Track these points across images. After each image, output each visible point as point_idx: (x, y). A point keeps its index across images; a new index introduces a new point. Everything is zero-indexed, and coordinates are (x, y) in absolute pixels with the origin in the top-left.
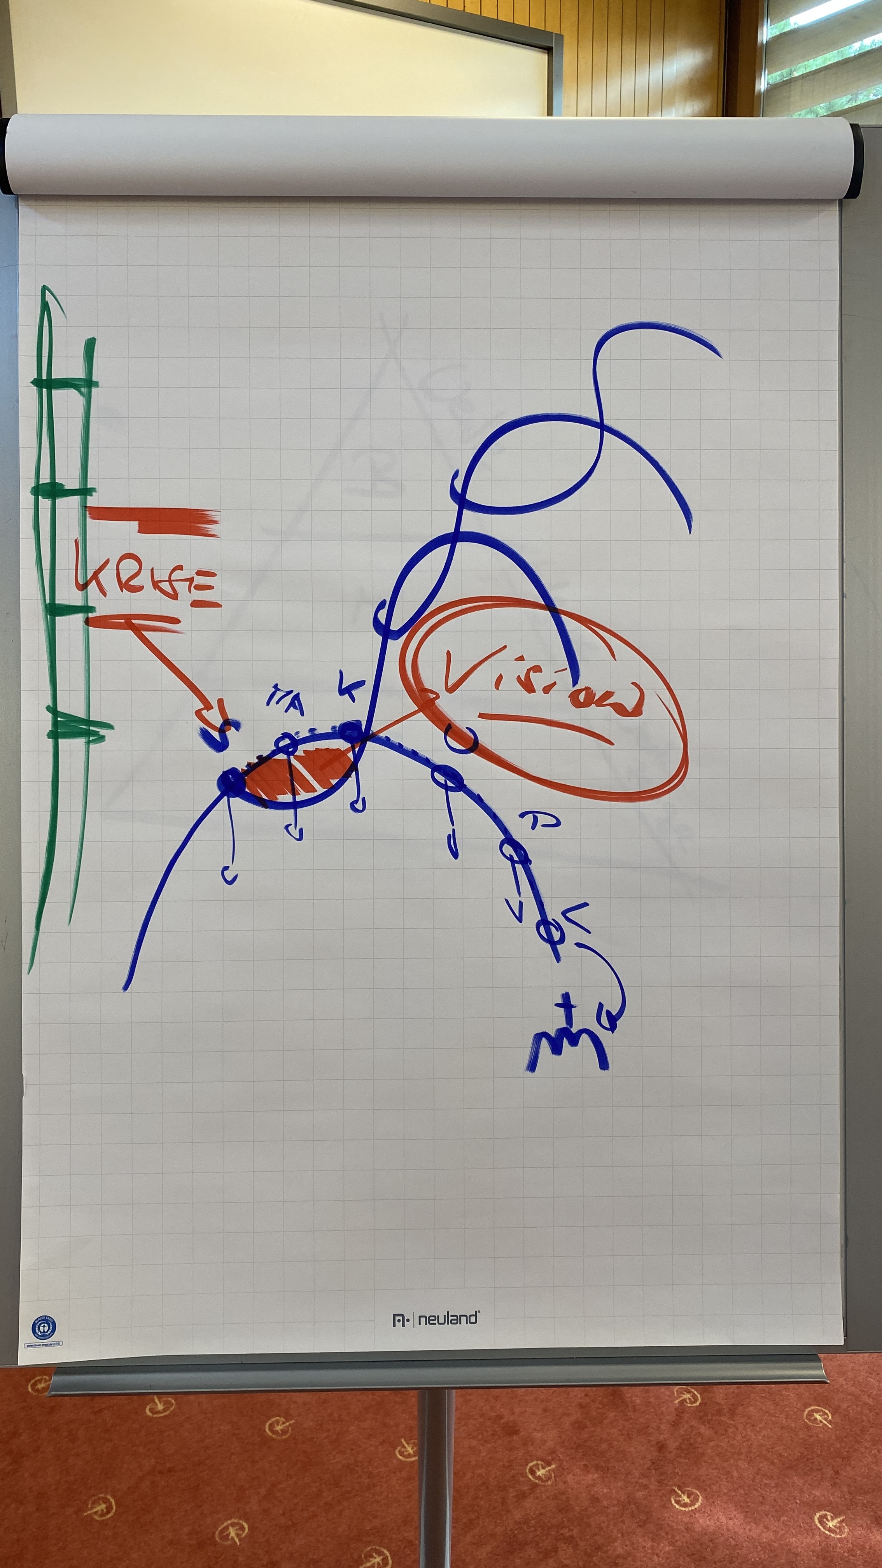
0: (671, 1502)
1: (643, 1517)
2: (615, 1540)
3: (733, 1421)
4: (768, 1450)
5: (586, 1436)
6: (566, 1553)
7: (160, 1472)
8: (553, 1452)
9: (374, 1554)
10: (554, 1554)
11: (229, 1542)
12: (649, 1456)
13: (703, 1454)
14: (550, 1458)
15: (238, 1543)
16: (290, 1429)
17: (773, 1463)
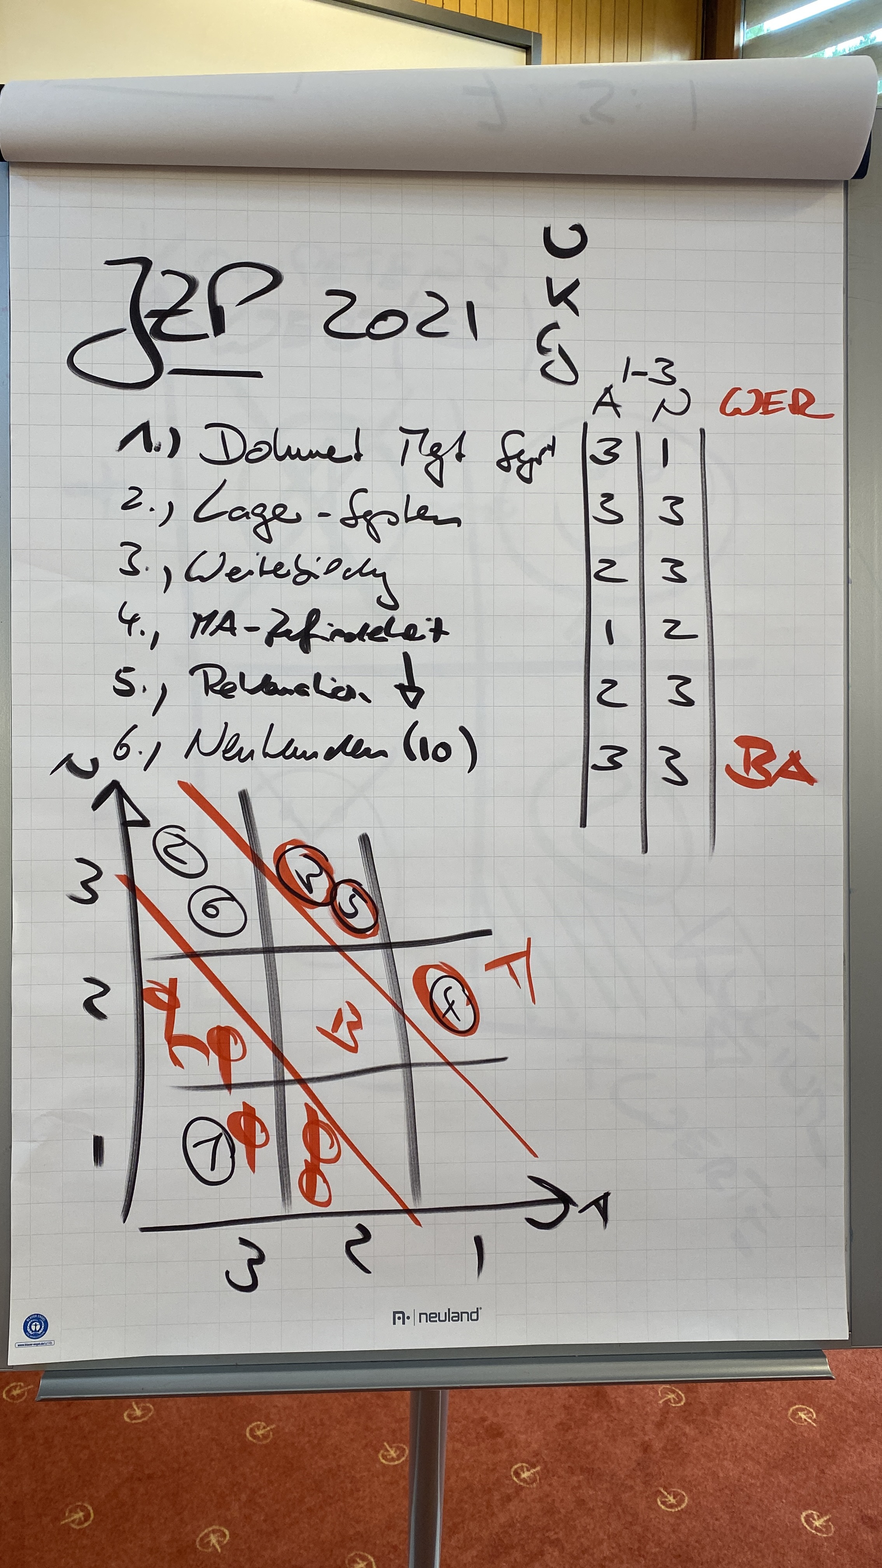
0: (656, 1502)
1: (630, 1519)
2: (601, 1542)
3: (718, 1420)
4: (753, 1449)
5: (570, 1437)
6: (552, 1554)
7: (140, 1480)
8: (536, 1454)
9: (358, 1560)
10: (540, 1557)
11: (210, 1550)
12: (634, 1458)
13: (687, 1455)
14: (535, 1460)
15: (219, 1550)
16: (271, 1433)
17: (759, 1463)
